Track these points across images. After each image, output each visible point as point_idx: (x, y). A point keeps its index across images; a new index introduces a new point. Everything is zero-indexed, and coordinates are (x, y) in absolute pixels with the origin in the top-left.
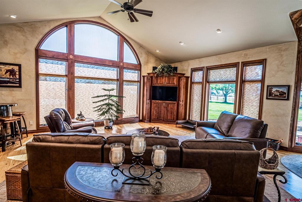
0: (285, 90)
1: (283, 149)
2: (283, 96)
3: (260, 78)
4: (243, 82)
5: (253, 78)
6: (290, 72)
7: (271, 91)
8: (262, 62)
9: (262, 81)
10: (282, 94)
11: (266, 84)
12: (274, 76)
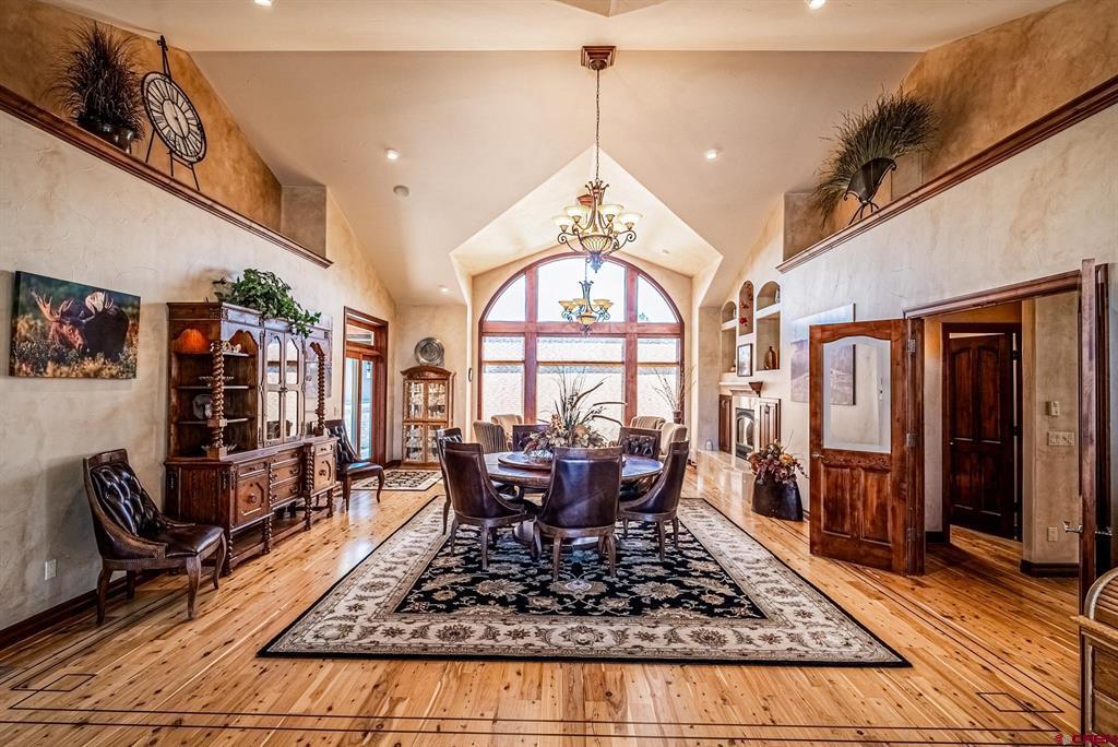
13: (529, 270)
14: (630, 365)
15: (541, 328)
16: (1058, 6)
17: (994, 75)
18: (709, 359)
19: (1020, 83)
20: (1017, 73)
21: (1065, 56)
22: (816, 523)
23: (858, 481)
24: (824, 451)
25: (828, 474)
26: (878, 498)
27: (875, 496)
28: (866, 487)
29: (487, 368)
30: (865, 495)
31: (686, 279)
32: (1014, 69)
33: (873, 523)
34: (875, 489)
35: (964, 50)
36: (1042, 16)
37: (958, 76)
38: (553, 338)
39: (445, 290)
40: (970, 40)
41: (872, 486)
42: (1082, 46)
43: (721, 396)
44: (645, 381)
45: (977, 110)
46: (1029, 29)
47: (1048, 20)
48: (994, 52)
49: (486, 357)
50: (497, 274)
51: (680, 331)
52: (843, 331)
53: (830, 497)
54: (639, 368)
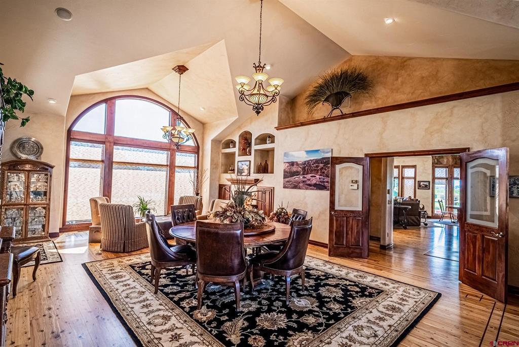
0: (427, 184)
1: (429, 217)
2: (426, 187)
3: (413, 176)
4: (403, 178)
5: (409, 176)
6: (429, 174)
7: (420, 184)
8: (414, 167)
9: (415, 178)
10: (426, 186)
11: (417, 180)
12: (421, 175)
13: (109, 101)
14: (172, 167)
15: (117, 140)
16: (417, 58)
17: (388, 73)
18: (215, 166)
19: (400, 80)
20: (399, 75)
21: (420, 75)
22: (332, 242)
23: (349, 223)
24: (335, 211)
25: (337, 220)
26: (357, 229)
27: (356, 228)
28: (352, 224)
29: (71, 164)
30: (352, 228)
31: (201, 125)
32: (398, 74)
33: (355, 239)
34: (356, 225)
35: (374, 60)
36: (410, 59)
37: (370, 69)
38: (125, 148)
39: (52, 102)
40: (377, 58)
41: (355, 224)
42: (427, 74)
43: (220, 185)
44: (179, 176)
45: (379, 84)
46: (405, 61)
47: (413, 61)
48: (388, 65)
49: (72, 156)
50: (84, 98)
51: (197, 150)
52: (344, 160)
53: (338, 230)
54: (177, 169)
